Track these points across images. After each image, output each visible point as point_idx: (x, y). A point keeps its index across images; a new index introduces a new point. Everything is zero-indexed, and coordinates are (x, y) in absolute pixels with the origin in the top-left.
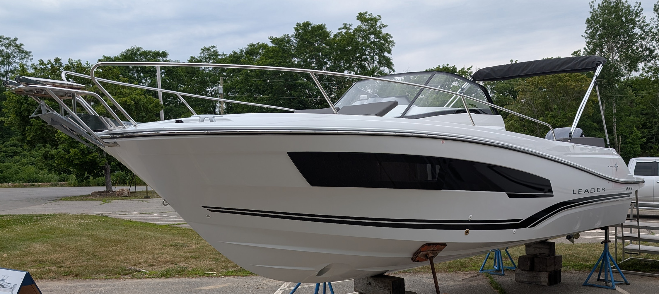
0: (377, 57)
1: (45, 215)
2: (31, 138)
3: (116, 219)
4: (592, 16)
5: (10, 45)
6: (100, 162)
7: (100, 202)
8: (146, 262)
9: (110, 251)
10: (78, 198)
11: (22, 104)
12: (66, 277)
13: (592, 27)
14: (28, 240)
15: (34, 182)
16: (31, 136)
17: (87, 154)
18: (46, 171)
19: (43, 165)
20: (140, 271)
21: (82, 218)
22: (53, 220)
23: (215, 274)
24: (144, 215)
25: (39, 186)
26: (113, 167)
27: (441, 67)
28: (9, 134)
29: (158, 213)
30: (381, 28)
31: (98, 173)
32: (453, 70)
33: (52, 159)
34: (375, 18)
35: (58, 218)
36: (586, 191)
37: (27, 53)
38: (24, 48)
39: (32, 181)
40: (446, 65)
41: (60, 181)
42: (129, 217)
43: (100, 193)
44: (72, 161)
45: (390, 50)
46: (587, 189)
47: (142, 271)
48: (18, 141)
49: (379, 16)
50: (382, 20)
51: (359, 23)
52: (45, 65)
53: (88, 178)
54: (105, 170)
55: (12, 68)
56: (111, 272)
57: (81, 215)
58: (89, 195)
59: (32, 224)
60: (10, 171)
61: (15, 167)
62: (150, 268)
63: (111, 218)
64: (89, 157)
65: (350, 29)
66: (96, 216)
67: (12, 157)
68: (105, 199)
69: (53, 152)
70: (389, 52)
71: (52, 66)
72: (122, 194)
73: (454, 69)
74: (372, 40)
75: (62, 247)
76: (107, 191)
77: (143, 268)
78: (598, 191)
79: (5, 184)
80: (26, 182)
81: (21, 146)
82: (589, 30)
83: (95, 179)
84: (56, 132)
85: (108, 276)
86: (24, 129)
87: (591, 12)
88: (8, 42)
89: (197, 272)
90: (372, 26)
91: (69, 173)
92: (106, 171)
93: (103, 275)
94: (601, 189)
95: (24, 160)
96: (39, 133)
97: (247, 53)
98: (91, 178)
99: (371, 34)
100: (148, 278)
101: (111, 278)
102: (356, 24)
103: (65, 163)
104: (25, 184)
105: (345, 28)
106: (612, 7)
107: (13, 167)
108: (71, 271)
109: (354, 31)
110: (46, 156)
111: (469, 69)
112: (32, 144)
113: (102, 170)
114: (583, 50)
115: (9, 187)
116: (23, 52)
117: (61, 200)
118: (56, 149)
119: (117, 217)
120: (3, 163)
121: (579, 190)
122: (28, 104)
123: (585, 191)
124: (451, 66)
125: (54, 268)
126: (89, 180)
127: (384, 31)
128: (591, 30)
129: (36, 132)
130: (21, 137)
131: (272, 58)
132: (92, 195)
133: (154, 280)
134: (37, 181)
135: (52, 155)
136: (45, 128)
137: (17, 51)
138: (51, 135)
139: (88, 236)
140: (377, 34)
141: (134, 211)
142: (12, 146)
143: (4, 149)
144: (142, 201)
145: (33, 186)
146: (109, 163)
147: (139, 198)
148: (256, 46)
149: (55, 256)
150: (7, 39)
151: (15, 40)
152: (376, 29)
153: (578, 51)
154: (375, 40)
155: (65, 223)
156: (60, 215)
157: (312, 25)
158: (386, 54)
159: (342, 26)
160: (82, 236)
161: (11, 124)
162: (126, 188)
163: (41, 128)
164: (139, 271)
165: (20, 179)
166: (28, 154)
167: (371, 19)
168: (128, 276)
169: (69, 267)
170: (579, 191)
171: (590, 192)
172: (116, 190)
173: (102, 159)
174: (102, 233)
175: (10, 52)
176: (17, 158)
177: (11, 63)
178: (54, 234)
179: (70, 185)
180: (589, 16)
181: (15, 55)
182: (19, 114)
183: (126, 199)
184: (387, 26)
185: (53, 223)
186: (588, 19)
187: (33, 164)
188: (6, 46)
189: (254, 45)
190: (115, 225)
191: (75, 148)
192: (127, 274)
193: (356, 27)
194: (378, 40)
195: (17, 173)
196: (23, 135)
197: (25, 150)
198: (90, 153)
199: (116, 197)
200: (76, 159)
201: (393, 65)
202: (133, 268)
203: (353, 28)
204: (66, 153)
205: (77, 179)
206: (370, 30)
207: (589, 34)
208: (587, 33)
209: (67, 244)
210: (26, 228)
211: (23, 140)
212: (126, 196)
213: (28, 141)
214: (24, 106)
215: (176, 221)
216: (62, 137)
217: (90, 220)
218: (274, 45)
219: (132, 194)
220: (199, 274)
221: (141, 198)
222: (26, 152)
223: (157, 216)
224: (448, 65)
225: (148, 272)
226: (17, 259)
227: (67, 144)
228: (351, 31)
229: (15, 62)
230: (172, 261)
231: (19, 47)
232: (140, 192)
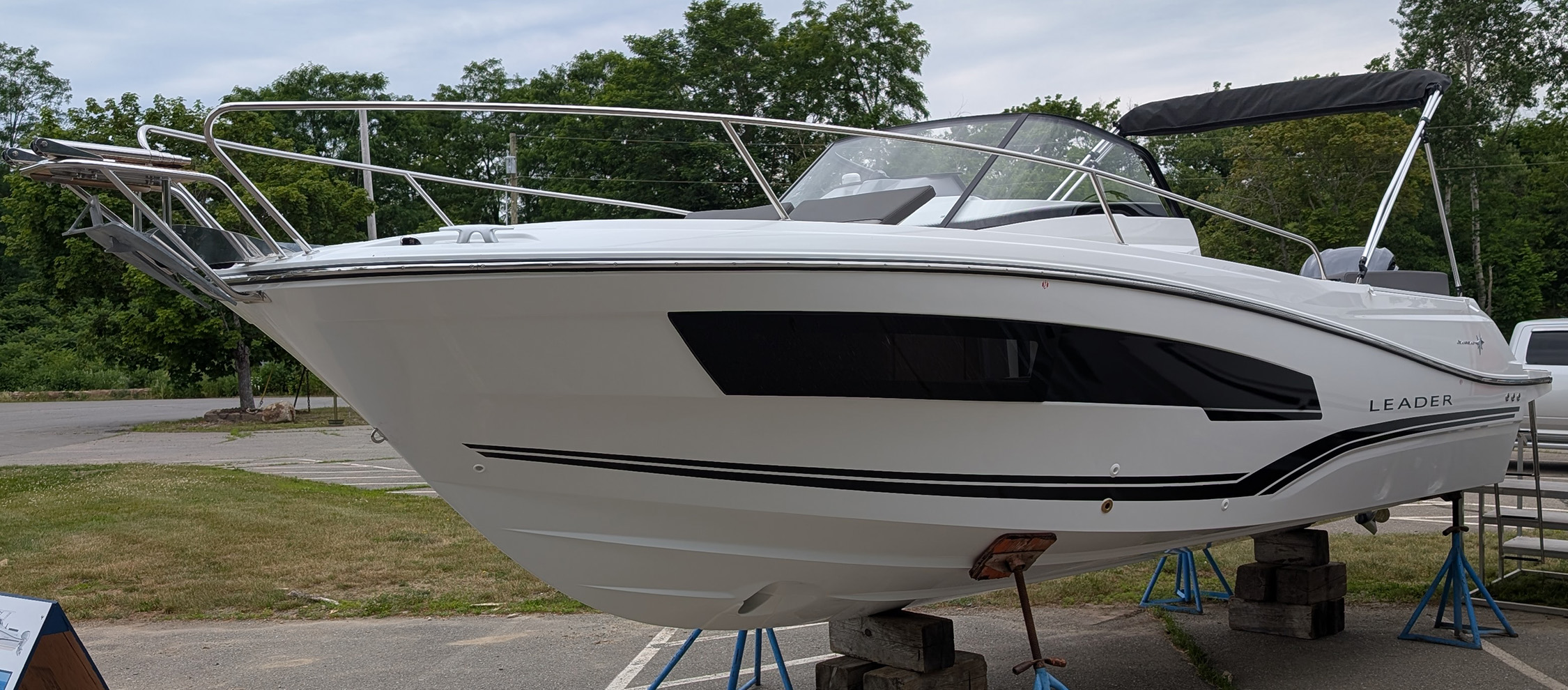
0: (886, 81)
1: (96, 467)
2: (67, 283)
3: (262, 475)
5: (19, 64)
6: (226, 340)
7: (226, 434)
8: (331, 578)
9: (247, 552)
10: (173, 427)
11: (46, 203)
12: (145, 614)
14: (58, 525)
15: (72, 388)
16: (67, 279)
17: (195, 322)
18: (101, 361)
19: (95, 348)
20: (319, 601)
21: (183, 475)
22: (116, 479)
23: (496, 609)
24: (328, 466)
25: (84, 398)
26: (255, 351)
27: (1043, 103)
28: (14, 274)
29: (361, 462)
30: (894, 10)
31: (220, 367)
32: (1071, 108)
33: (114, 333)
35: (127, 473)
36: (1405, 403)
37: (57, 83)
38: (52, 72)
39: (69, 387)
40: (1053, 98)
41: (132, 386)
42: (294, 470)
43: (226, 415)
44: (162, 339)
45: (918, 64)
46: (1405, 399)
47: (324, 602)
48: (36, 290)
52: (101, 110)
53: (197, 377)
54: (237, 359)
55: (23, 119)
56: (251, 602)
57: (181, 467)
58: (199, 420)
59: (68, 487)
60: (16, 362)
61: (28, 352)
62: (342, 594)
63: (251, 473)
64: (200, 328)
65: (820, 15)
66: (215, 469)
67: (22, 328)
68: (236, 427)
69: (117, 316)
70: (916, 69)
71: (117, 114)
72: (278, 415)
73: (1075, 107)
74: (874, 41)
75: (135, 542)
76: (242, 410)
77: (325, 594)
78: (1434, 403)
80: (53, 389)
81: (43, 303)
82: (1409, 6)
83: (215, 380)
84: (125, 270)
85: (243, 611)
86: (51, 263)
88: (14, 57)
89: (453, 604)
90: (873, 7)
91: (154, 365)
92: (240, 361)
93: (232, 611)
94: (1441, 399)
95: (51, 337)
96: (84, 271)
97: (574, 75)
98: (205, 377)
99: (869, 25)
100: (337, 616)
101: (250, 618)
103: (144, 342)
104: (51, 393)
105: (808, 12)
107: (24, 352)
108: (157, 602)
109: (829, 20)
110: (100, 328)
111: (1111, 106)
112: (68, 297)
113: (229, 358)
114: (1394, 57)
115: (15, 399)
116: (49, 81)
117: (135, 430)
118: (125, 308)
119: (265, 470)
121: (1386, 401)
122: (60, 204)
123: (1401, 405)
124: (1066, 98)
125: (117, 593)
126: (199, 382)
127: (903, 18)
128: (1413, 7)
129: (78, 271)
130: (42, 282)
131: (633, 86)
132: (207, 418)
133: (350, 622)
134: (79, 386)
135: (115, 325)
136: (100, 261)
137: (35, 79)
138: (113, 277)
139: (196, 516)
140: (887, 25)
141: (306, 456)
142: (21, 303)
144: (323, 431)
146: (247, 343)
147: (317, 425)
148: (595, 58)
149: (119, 566)
150: (14, 50)
151: (31, 53)
152: (883, 12)
153: (1382, 59)
154: (882, 40)
155: (143, 487)
156: (132, 466)
157: (729, 7)
158: (907, 73)
159: (802, 8)
160: (182, 517)
161: (21, 251)
162: (286, 402)
163: (90, 260)
164: (315, 601)
165: (41, 382)
166: (59, 321)
168: (290, 613)
169: (153, 592)
170: (1386, 404)
171: (1413, 406)
172: (264, 406)
173: (229, 334)
174: (229, 510)
175: (19, 82)
176: (34, 330)
177: (22, 108)
178: (117, 513)
179: (155, 395)
181: (32, 88)
182: (39, 227)
183: (287, 428)
184: (910, 6)
185: (116, 487)
187: (70, 345)
188: (10, 69)
189: (589, 57)
190: (259, 489)
191: (167, 306)
192: (287, 608)
193: (835, 10)
194: (888, 39)
195: (33, 366)
196: (47, 277)
197: (53, 312)
198: (202, 317)
199: (263, 423)
200: (171, 332)
201: (925, 99)
202: (301, 593)
203: (827, 12)
204: (147, 319)
205: (172, 381)
206: (868, 15)
207: (1409, 16)
208: (1402, 14)
209: (148, 537)
210: (52, 498)
211: (47, 290)
212: (287, 421)
213: (59, 290)
214: (52, 208)
215: (405, 480)
216: (139, 282)
217: (202, 479)
218: (637, 56)
219: (300, 416)
220: (457, 609)
221: (323, 425)
222: (53, 318)
223: (358, 469)
224: (1058, 97)
225: (337, 603)
226: (32, 571)
227: (149, 299)
228: (823, 19)
229: (31, 105)
230: (395, 577)
231: (40, 70)
232: (320, 411)
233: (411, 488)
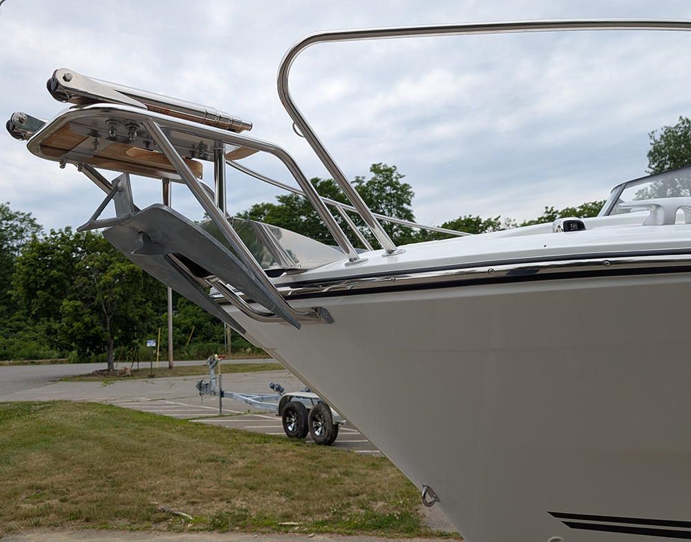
0: (395, 210)
1: (44, 403)
2: (36, 312)
3: (124, 409)
4: (654, 149)
5: (24, 220)
6: (103, 336)
7: (102, 383)
8: (183, 494)
9: (127, 469)
10: (78, 379)
11: (30, 275)
12: (73, 522)
13: (656, 161)
14: (24, 445)
15: (34, 359)
16: (36, 309)
17: (90, 328)
18: (47, 347)
19: (46, 340)
20: (179, 515)
21: (85, 409)
22: (53, 411)
23: (297, 528)
24: (154, 403)
25: (39, 363)
26: (115, 341)
27: (463, 219)
28: (15, 308)
29: (169, 400)
30: (397, 178)
31: (100, 349)
32: (476, 221)
33: (54, 334)
34: (391, 168)
35: (59, 407)
37: (39, 226)
38: (37, 222)
39: (33, 358)
40: (468, 217)
41: (59, 358)
42: (138, 405)
43: (101, 373)
44: (75, 336)
45: (410, 201)
47: (182, 516)
48: (23, 315)
49: (394, 167)
50: (397, 170)
51: (373, 175)
52: (56, 234)
53: (89, 354)
54: (108, 345)
55: (24, 242)
56: (136, 515)
57: (83, 403)
58: (89, 375)
59: (30, 416)
60: (12, 347)
61: (18, 343)
62: (192, 509)
63: (119, 408)
64: (92, 331)
65: (363, 182)
66: (100, 404)
67: (16, 332)
68: (106, 379)
69: (56, 326)
70: (409, 204)
71: (63, 235)
72: (125, 373)
73: (479, 221)
74: (389, 192)
75: (65, 459)
76: (108, 370)
77: (182, 509)
79: (7, 362)
80: (26, 359)
81: (25, 321)
82: (654, 164)
83: (97, 355)
84: (61, 305)
85: (133, 523)
86: (30, 302)
87: (651, 144)
88: (22, 217)
89: (267, 522)
90: (387, 177)
91: (71, 349)
92: (109, 346)
93: (123, 522)
95: (27, 336)
96: (44, 306)
97: (251, 214)
98: (93, 354)
99: (386, 185)
100: (193, 530)
101: (138, 529)
102: (370, 176)
103: (67, 338)
104: (25, 361)
105: (358, 181)
106: (680, 136)
107: (16, 343)
108: (80, 512)
109: (367, 184)
110: (49, 331)
111: (496, 219)
112: (36, 318)
113: (104, 345)
114: (649, 188)
115: (10, 364)
116: (35, 226)
117: (61, 380)
118: (60, 322)
119: (124, 405)
120: (7, 338)
122: (36, 276)
124: (474, 216)
125: (55, 502)
126: (90, 357)
127: (402, 182)
128: (656, 164)
129: (41, 306)
130: (26, 311)
131: (279, 217)
132: (93, 374)
133: (203, 536)
134: (37, 358)
135: (56, 330)
136: (51, 301)
137: (30, 225)
138: (56, 308)
139: (96, 439)
140: (394, 185)
141: (141, 396)
142: (16, 321)
143: (9, 324)
144: (146, 381)
145: (33, 363)
146: (112, 338)
147: (142, 378)
148: (261, 206)
149: (57, 478)
150: (23, 214)
151: (29, 215)
152: (392, 179)
153: (643, 190)
154: (392, 192)
155: (67, 417)
156: (61, 402)
157: (322, 181)
158: (405, 206)
159: (355, 180)
160: (87, 439)
161: (18, 297)
162: (127, 365)
163: (47, 301)
164: (177, 515)
165: (21, 356)
166: (31, 328)
167: (387, 170)
168: (162, 526)
169: (77, 503)
172: (118, 368)
173: (105, 333)
174: (111, 434)
175: (23, 227)
176: (20, 333)
177: (23, 237)
178: (54, 436)
179: (69, 362)
180: (651, 148)
181: (28, 229)
182: (26, 286)
183: (128, 379)
184: (404, 176)
185: (53, 417)
186: (650, 152)
187: (35, 339)
188: (20, 221)
189: (258, 206)
190: (125, 419)
191: (78, 321)
192: (159, 521)
193: (370, 180)
194: (395, 191)
195: (19, 349)
196: (28, 309)
197: (29, 325)
198: (94, 326)
199: (118, 377)
200: (80, 333)
201: (414, 217)
202: (167, 506)
203: (366, 181)
204: (69, 327)
205: (78, 356)
206: (384, 181)
207: (654, 169)
208: (651, 168)
209: (72, 455)
210: (23, 425)
211: (28, 315)
212: (128, 376)
213: (33, 315)
214: (32, 277)
215: (195, 413)
216: (67, 310)
217: (95, 412)
218: (281, 204)
219: (135, 373)
220: (272, 527)
221: (145, 378)
222: (29, 327)
223: (170, 405)
224: (470, 216)
225: (191, 518)
226: (9, 482)
227: (71, 318)
228: (364, 184)
229: (27, 236)
230: (221, 494)
231: (31, 221)
232: (143, 370)
233: (201, 418)
